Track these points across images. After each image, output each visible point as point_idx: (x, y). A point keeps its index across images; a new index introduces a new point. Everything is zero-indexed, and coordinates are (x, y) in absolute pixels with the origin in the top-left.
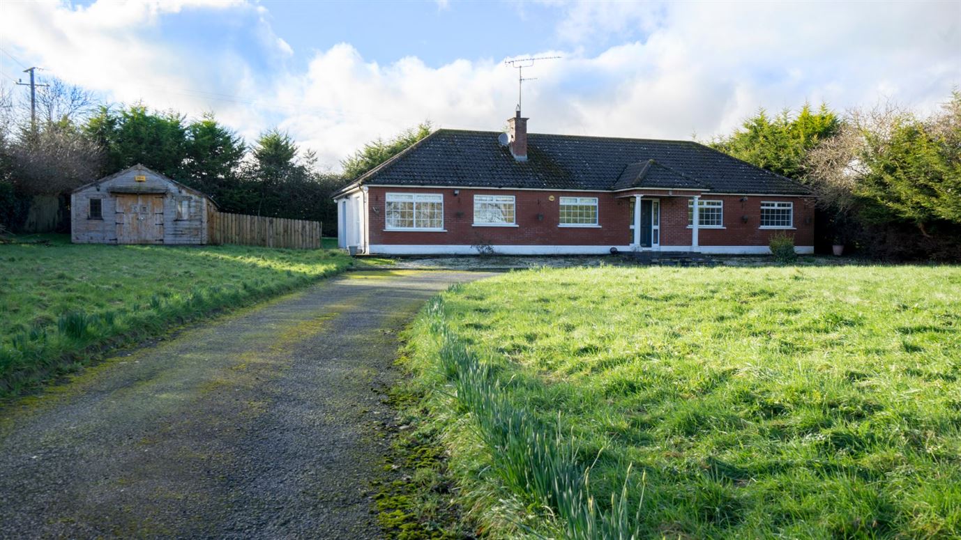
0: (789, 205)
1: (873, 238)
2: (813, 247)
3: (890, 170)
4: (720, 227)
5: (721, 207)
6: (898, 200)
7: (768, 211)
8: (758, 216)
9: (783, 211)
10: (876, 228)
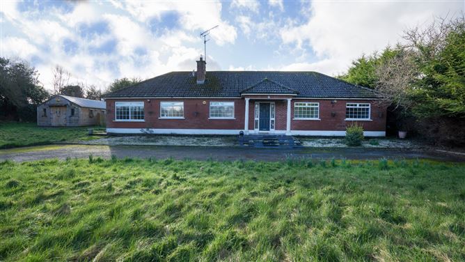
0: (368, 105)
1: (428, 128)
2: (385, 132)
3: (441, 69)
4: (318, 119)
5: (318, 106)
6: (449, 96)
7: (352, 109)
8: (344, 112)
9: (363, 109)
10: (431, 120)
